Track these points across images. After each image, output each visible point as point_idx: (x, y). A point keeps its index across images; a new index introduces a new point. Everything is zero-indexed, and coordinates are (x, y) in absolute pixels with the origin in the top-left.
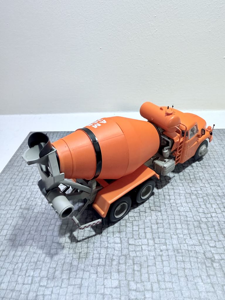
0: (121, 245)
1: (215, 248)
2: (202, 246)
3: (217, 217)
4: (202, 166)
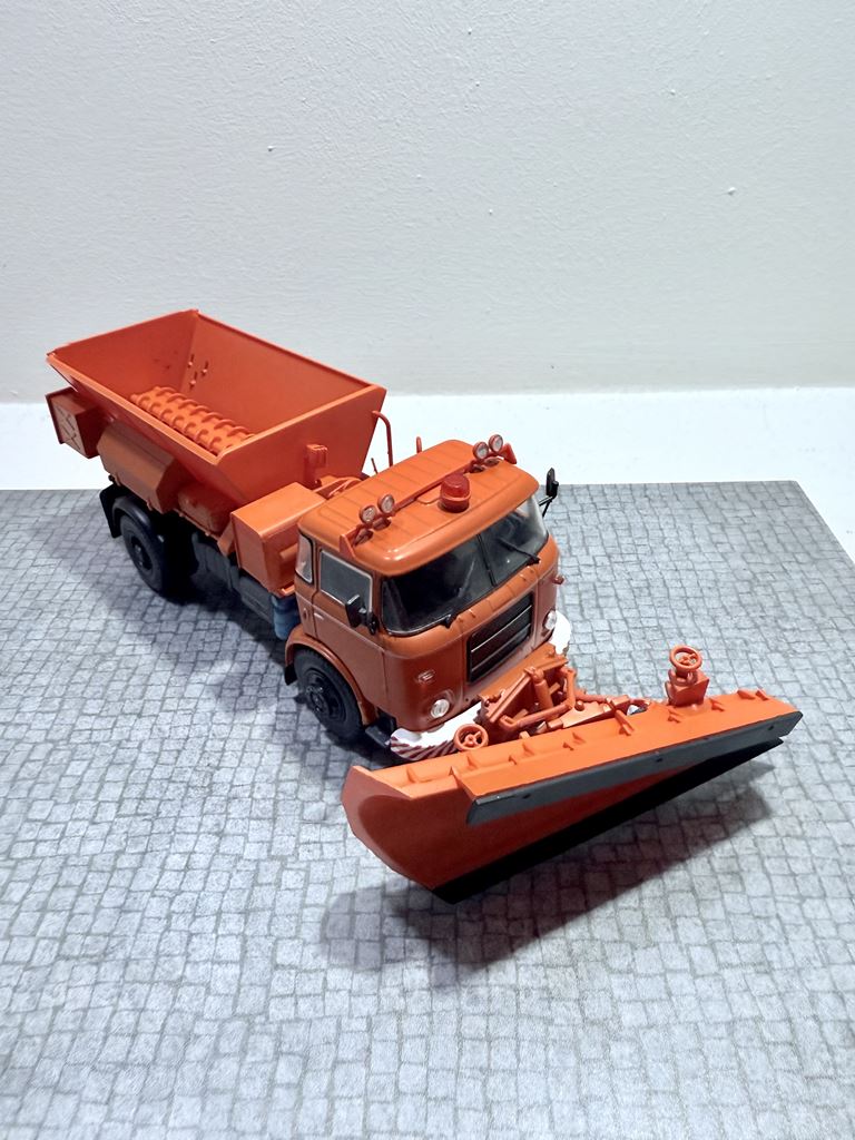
0: (238, 972)
1: (631, 976)
2: (576, 971)
3: (660, 842)
4: (632, 631)
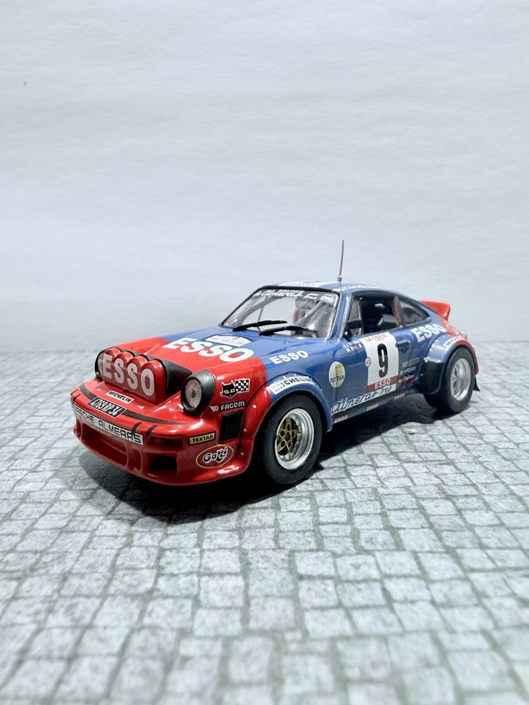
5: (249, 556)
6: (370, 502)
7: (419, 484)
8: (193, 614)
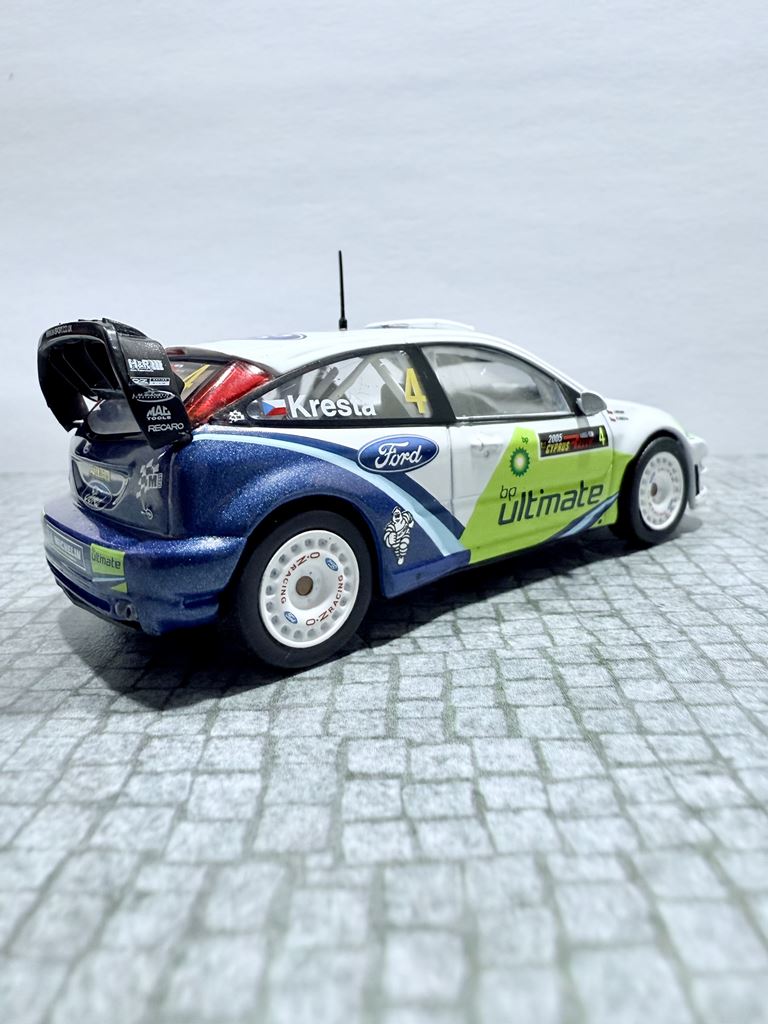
5: (279, 746)
6: (481, 669)
7: (562, 643)
8: (172, 829)
